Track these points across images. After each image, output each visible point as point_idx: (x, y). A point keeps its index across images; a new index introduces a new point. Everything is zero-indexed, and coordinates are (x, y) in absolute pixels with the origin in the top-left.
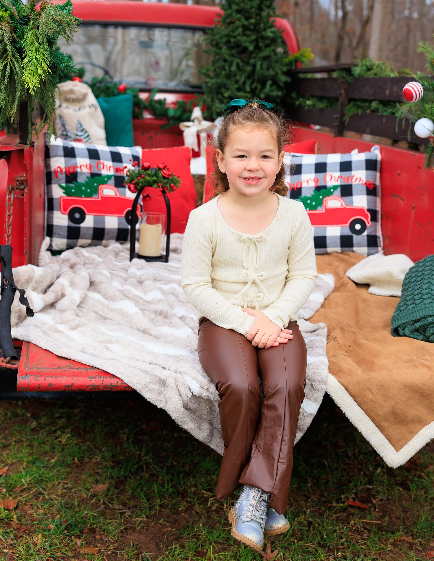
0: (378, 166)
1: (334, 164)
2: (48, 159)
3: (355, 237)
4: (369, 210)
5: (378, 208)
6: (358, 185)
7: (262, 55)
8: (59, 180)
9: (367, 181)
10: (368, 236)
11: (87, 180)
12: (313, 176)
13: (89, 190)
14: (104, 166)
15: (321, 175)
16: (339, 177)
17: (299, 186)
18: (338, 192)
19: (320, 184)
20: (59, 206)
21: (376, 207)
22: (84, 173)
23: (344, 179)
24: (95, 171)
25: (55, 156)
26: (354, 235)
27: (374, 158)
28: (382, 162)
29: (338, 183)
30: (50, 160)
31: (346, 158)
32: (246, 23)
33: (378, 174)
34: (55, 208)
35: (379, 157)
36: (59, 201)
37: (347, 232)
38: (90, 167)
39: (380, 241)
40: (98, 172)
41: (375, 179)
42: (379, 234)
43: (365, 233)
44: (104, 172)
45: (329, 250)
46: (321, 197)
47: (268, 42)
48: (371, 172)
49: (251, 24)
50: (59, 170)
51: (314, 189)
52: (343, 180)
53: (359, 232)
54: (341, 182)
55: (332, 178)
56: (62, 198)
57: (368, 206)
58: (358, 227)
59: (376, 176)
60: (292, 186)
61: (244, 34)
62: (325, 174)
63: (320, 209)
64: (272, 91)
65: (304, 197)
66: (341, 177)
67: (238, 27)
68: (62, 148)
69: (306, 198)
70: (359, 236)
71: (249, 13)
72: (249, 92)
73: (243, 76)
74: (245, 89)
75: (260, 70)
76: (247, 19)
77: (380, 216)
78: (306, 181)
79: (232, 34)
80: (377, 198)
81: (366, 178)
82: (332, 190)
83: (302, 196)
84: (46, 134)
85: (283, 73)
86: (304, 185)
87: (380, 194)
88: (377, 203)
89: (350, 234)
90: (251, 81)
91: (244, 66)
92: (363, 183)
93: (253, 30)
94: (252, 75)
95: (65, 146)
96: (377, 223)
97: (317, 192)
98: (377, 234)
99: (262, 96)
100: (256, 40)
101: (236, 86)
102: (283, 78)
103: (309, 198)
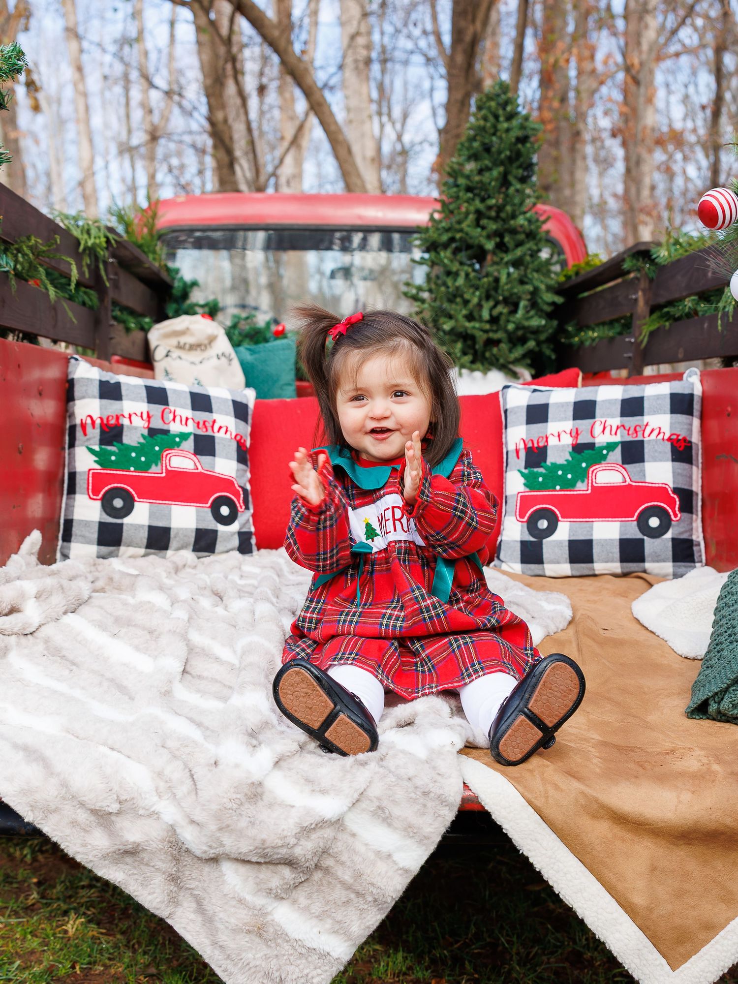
0: (697, 407)
1: (610, 402)
2: (71, 403)
3: (650, 544)
4: (676, 490)
5: (697, 487)
6: (656, 441)
8: (89, 439)
9: (672, 435)
10: (673, 540)
11: (142, 441)
12: (569, 425)
13: (143, 459)
14: (175, 417)
15: (585, 424)
16: (618, 428)
17: (541, 444)
18: (616, 455)
19: (582, 440)
20: (86, 486)
21: (691, 485)
22: (136, 428)
23: (629, 430)
24: (157, 424)
25: (83, 398)
26: (645, 538)
27: (687, 392)
28: (704, 398)
29: (617, 439)
30: (74, 405)
31: (634, 391)
32: (481, 207)
33: (696, 422)
34: (78, 489)
35: (698, 390)
36: (86, 477)
37: (633, 531)
38: (149, 417)
39: (700, 551)
40: (165, 427)
41: (690, 431)
42: (698, 536)
43: (669, 535)
44: (175, 428)
45: (599, 567)
46: (584, 465)
47: (522, 237)
48: (682, 418)
49: (490, 208)
50: (89, 421)
51: (570, 449)
52: (626, 432)
53: (657, 533)
54: (622, 436)
55: (604, 428)
56: (91, 472)
57: (674, 482)
58: (654, 522)
59: (691, 424)
60: (530, 445)
61: (477, 224)
62: (591, 421)
63: (582, 488)
64: (528, 319)
65: (552, 464)
66: (623, 426)
67: (467, 214)
68: (98, 383)
69: (555, 467)
70: (657, 541)
71: (486, 190)
72: (487, 322)
73: (478, 293)
74: (480, 316)
75: (507, 284)
76: (483, 200)
77: (700, 504)
78: (556, 434)
79: (457, 227)
80: (694, 468)
81: (671, 427)
82: (605, 452)
83: (548, 462)
84: (72, 361)
85: (549, 288)
86: (553, 441)
87: (700, 460)
88: (694, 477)
89: (639, 536)
90: (491, 303)
91: (480, 279)
92: (666, 437)
93: (496, 219)
94: (493, 293)
95: (104, 379)
96: (694, 516)
97: (575, 455)
98: (694, 538)
99: (511, 327)
100: (499, 234)
101: (464, 312)
102: (549, 297)
103: (561, 467)
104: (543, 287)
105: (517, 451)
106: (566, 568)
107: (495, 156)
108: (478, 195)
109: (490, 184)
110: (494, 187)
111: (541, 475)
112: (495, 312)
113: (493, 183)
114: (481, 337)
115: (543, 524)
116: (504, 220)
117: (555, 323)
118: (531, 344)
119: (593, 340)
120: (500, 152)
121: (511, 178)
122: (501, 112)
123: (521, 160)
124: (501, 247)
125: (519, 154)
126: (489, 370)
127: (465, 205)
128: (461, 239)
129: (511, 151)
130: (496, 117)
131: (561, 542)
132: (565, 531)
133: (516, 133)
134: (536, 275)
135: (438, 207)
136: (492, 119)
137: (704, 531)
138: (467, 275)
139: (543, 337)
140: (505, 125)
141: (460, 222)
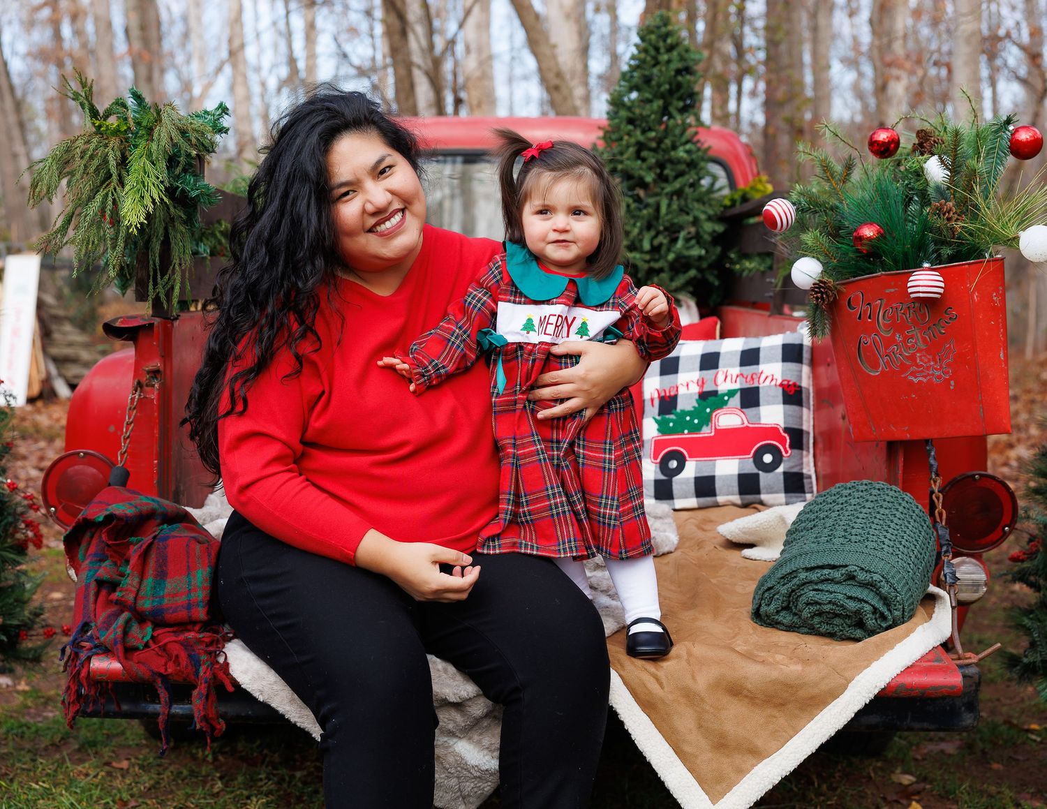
0: (806, 355)
1: (733, 353)
3: (764, 478)
4: (786, 430)
5: (807, 426)
6: (770, 386)
7: (668, 189)
9: (783, 381)
10: (784, 473)
12: (696, 375)
15: (709, 374)
16: (737, 376)
17: (672, 393)
18: (736, 401)
19: (707, 388)
21: (802, 425)
23: (746, 378)
26: (760, 472)
27: (797, 342)
28: (813, 349)
29: (737, 386)
31: (752, 343)
32: (641, 138)
33: (806, 369)
35: (807, 341)
37: (750, 467)
39: (811, 483)
41: (800, 377)
42: (809, 469)
43: (781, 469)
45: (720, 499)
46: (708, 410)
47: (683, 167)
48: (792, 366)
49: (651, 139)
51: (697, 397)
52: (744, 380)
53: (769, 468)
54: (741, 384)
55: (726, 377)
57: (785, 423)
58: (768, 458)
59: (801, 371)
60: (663, 394)
61: (638, 156)
62: (714, 371)
63: (706, 431)
64: (688, 248)
65: (681, 410)
66: (742, 375)
67: (628, 146)
69: (684, 413)
70: (771, 475)
71: (647, 122)
72: (647, 252)
73: (638, 224)
74: (642, 246)
75: (667, 214)
76: (644, 132)
77: (811, 441)
78: (685, 384)
79: (619, 157)
80: (805, 410)
81: (782, 374)
82: (726, 398)
83: (678, 409)
85: (710, 219)
86: (682, 390)
87: (812, 403)
88: (805, 418)
89: (755, 471)
90: (653, 233)
91: (640, 210)
92: (779, 383)
93: (655, 150)
94: (654, 223)
96: (805, 453)
97: (700, 402)
98: (805, 471)
99: (671, 257)
100: (661, 165)
102: (708, 227)
103: (689, 413)
104: (703, 217)
105: (652, 400)
106: (692, 502)
107: (656, 88)
108: (640, 126)
109: (649, 116)
110: (654, 120)
111: (672, 421)
112: (656, 242)
113: (653, 117)
114: (644, 267)
115: (673, 464)
116: (666, 151)
117: (718, 249)
118: (692, 273)
119: (750, 270)
120: (659, 85)
121: (672, 110)
122: (661, 44)
123: (682, 91)
124: (662, 178)
125: (679, 86)
127: (626, 137)
128: (622, 171)
129: (670, 84)
130: (657, 49)
131: (688, 479)
132: (691, 470)
133: (676, 65)
134: (696, 205)
135: (601, 134)
136: (653, 52)
137: (815, 465)
138: (628, 206)
139: (705, 265)
140: (665, 57)
141: (621, 153)
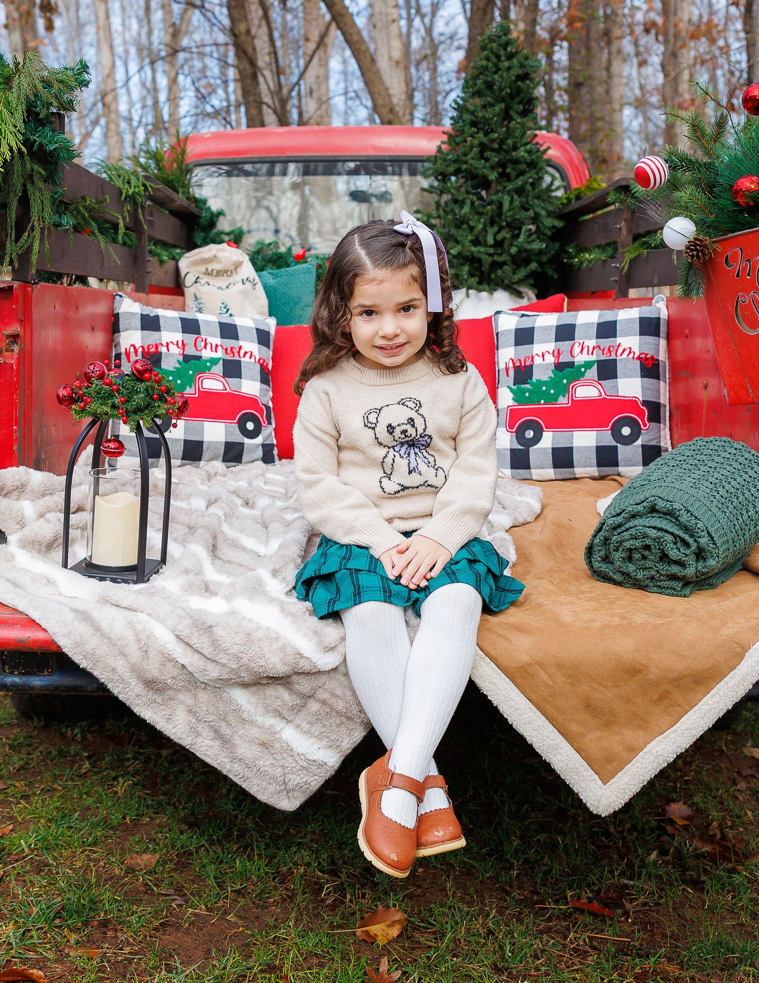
0: (663, 329)
1: (587, 325)
2: (117, 335)
3: (623, 451)
4: (645, 403)
5: (664, 399)
6: (627, 359)
7: (510, 186)
9: (641, 354)
10: (643, 446)
11: (178, 366)
12: (551, 346)
13: (179, 382)
14: (206, 344)
15: (565, 345)
16: (594, 348)
17: (528, 363)
18: (593, 373)
19: (562, 359)
21: (659, 398)
22: (173, 355)
23: (603, 351)
24: (190, 351)
25: (127, 329)
26: (618, 445)
27: (654, 316)
28: (669, 322)
29: (594, 358)
30: (120, 336)
31: (608, 316)
32: (485, 140)
33: (663, 343)
35: (664, 314)
37: (607, 439)
38: (183, 345)
40: (198, 354)
41: (658, 350)
42: (666, 442)
43: (639, 442)
44: (207, 354)
45: (579, 471)
46: (565, 381)
47: (523, 166)
48: (650, 339)
49: (493, 141)
50: (132, 350)
51: (553, 368)
52: (601, 352)
53: (628, 441)
54: (598, 356)
55: (582, 349)
57: (643, 396)
58: (626, 431)
59: (658, 345)
60: (518, 364)
61: (482, 157)
62: (571, 342)
63: (563, 401)
64: (529, 243)
65: (537, 380)
66: (599, 346)
67: (472, 147)
68: (139, 316)
69: (540, 383)
70: (629, 447)
71: (489, 125)
72: (491, 246)
73: (482, 220)
74: (486, 241)
75: (510, 210)
76: (486, 134)
77: (668, 414)
78: (541, 354)
79: (463, 158)
80: (662, 383)
81: (640, 347)
82: (583, 370)
83: (534, 380)
84: (117, 297)
85: (549, 214)
86: (538, 361)
87: (668, 376)
88: (662, 391)
89: (614, 443)
90: (496, 229)
91: (484, 207)
92: (636, 356)
93: (497, 151)
94: (497, 219)
95: (145, 313)
96: (662, 425)
97: (558, 372)
98: (662, 444)
99: (514, 250)
100: (502, 165)
101: (470, 237)
102: (549, 222)
103: (545, 383)
104: (544, 213)
105: (507, 370)
106: (550, 473)
107: (497, 93)
108: (483, 129)
109: (492, 119)
110: (496, 122)
111: (528, 390)
112: (499, 237)
113: (496, 118)
114: (487, 260)
115: (530, 434)
116: (505, 151)
117: (557, 245)
118: (534, 266)
119: (590, 261)
120: (501, 90)
121: (512, 113)
122: (502, 52)
123: (522, 96)
124: (504, 176)
125: (519, 90)
126: (495, 290)
127: (469, 139)
128: (466, 169)
129: (511, 89)
130: (498, 57)
131: (545, 449)
132: (548, 440)
133: (516, 71)
134: (536, 201)
135: (445, 138)
136: (494, 59)
137: (671, 438)
138: (473, 203)
139: (544, 259)
140: (507, 64)
141: (465, 155)
